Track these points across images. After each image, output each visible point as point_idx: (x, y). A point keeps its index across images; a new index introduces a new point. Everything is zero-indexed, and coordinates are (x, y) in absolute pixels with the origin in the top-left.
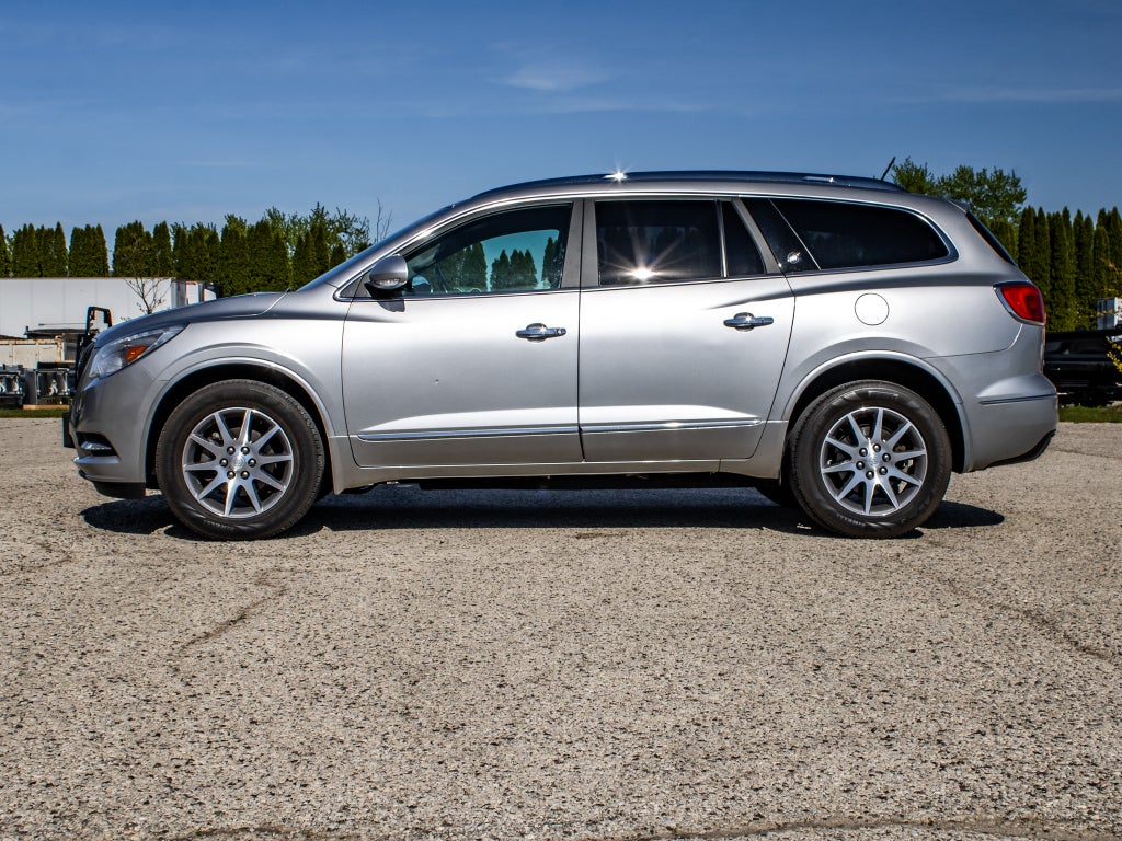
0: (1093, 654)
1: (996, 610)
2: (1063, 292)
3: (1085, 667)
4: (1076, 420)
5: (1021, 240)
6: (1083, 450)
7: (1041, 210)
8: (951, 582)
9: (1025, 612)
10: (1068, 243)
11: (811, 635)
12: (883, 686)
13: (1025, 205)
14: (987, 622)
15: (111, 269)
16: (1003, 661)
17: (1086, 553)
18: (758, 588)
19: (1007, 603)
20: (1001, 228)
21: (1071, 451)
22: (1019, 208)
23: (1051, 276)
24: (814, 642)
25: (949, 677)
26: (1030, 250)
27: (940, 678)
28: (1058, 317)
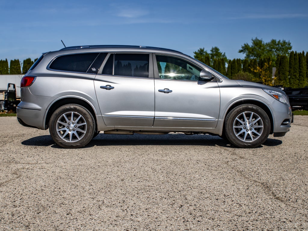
0: (280, 200)
1: (252, 182)
2: (303, 76)
3: (275, 206)
4: (302, 115)
5: (290, 61)
6: (302, 124)
7: (296, 52)
8: (241, 172)
9: (262, 183)
10: (304, 62)
11: (185, 193)
12: (201, 214)
13: (291, 50)
14: (247, 187)
15: (22, 72)
16: (247, 204)
17: (290, 161)
18: (176, 175)
19: (257, 180)
20: (284, 57)
21: (297, 125)
22: (290, 51)
23: (299, 72)
24: (184, 196)
25: (226, 210)
26: (293, 64)
27: (223, 211)
28: (301, 84)
